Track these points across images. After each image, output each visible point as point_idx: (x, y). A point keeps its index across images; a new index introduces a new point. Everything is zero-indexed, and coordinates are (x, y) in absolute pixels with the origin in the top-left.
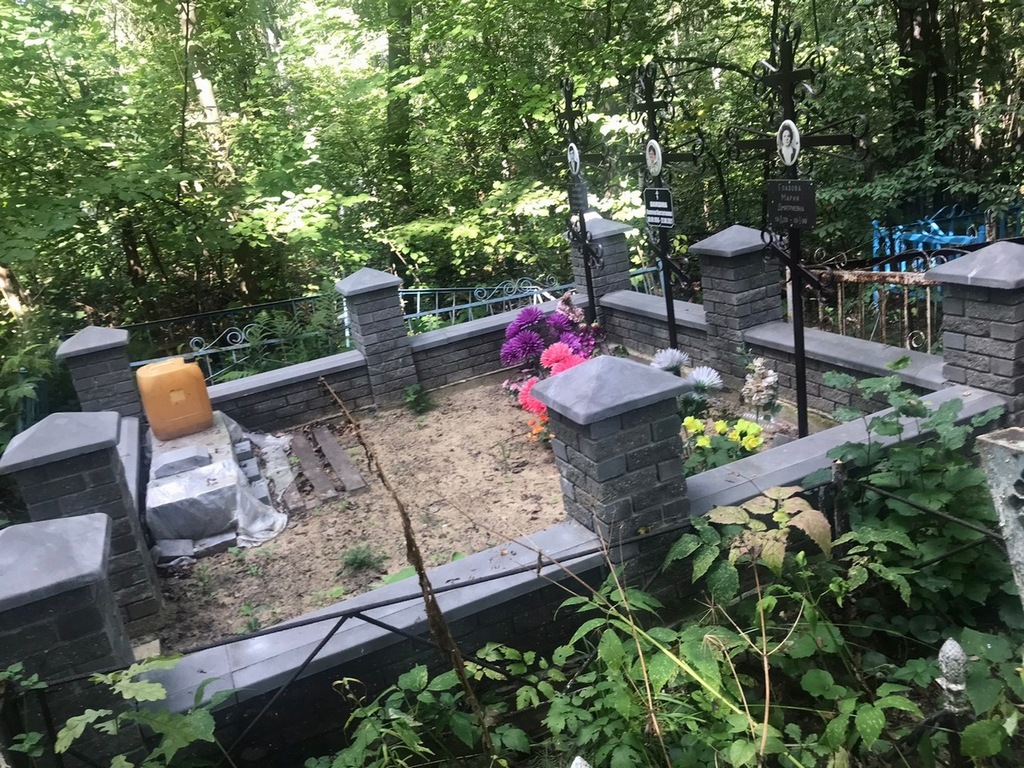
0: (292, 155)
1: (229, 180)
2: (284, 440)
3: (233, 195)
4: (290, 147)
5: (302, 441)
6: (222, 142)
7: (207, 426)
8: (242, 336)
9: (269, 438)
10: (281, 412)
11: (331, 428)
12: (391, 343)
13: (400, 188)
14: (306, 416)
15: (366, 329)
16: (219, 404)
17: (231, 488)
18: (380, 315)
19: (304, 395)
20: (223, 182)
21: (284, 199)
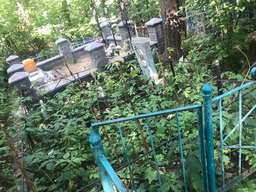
0: (42, 18)
1: (29, 25)
2: (51, 72)
3: (31, 28)
4: (41, 16)
5: (54, 71)
6: (26, 17)
7: (36, 70)
8: (39, 55)
9: (48, 72)
10: (49, 67)
11: (59, 69)
12: (67, 52)
13: (67, 22)
14: (54, 67)
15: (62, 49)
16: (38, 67)
17: (43, 77)
18: (64, 46)
19: (53, 64)
20: (28, 26)
21: (42, 28)
